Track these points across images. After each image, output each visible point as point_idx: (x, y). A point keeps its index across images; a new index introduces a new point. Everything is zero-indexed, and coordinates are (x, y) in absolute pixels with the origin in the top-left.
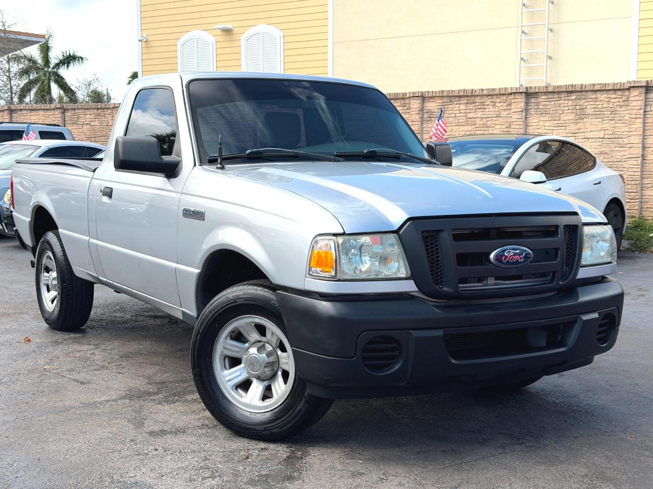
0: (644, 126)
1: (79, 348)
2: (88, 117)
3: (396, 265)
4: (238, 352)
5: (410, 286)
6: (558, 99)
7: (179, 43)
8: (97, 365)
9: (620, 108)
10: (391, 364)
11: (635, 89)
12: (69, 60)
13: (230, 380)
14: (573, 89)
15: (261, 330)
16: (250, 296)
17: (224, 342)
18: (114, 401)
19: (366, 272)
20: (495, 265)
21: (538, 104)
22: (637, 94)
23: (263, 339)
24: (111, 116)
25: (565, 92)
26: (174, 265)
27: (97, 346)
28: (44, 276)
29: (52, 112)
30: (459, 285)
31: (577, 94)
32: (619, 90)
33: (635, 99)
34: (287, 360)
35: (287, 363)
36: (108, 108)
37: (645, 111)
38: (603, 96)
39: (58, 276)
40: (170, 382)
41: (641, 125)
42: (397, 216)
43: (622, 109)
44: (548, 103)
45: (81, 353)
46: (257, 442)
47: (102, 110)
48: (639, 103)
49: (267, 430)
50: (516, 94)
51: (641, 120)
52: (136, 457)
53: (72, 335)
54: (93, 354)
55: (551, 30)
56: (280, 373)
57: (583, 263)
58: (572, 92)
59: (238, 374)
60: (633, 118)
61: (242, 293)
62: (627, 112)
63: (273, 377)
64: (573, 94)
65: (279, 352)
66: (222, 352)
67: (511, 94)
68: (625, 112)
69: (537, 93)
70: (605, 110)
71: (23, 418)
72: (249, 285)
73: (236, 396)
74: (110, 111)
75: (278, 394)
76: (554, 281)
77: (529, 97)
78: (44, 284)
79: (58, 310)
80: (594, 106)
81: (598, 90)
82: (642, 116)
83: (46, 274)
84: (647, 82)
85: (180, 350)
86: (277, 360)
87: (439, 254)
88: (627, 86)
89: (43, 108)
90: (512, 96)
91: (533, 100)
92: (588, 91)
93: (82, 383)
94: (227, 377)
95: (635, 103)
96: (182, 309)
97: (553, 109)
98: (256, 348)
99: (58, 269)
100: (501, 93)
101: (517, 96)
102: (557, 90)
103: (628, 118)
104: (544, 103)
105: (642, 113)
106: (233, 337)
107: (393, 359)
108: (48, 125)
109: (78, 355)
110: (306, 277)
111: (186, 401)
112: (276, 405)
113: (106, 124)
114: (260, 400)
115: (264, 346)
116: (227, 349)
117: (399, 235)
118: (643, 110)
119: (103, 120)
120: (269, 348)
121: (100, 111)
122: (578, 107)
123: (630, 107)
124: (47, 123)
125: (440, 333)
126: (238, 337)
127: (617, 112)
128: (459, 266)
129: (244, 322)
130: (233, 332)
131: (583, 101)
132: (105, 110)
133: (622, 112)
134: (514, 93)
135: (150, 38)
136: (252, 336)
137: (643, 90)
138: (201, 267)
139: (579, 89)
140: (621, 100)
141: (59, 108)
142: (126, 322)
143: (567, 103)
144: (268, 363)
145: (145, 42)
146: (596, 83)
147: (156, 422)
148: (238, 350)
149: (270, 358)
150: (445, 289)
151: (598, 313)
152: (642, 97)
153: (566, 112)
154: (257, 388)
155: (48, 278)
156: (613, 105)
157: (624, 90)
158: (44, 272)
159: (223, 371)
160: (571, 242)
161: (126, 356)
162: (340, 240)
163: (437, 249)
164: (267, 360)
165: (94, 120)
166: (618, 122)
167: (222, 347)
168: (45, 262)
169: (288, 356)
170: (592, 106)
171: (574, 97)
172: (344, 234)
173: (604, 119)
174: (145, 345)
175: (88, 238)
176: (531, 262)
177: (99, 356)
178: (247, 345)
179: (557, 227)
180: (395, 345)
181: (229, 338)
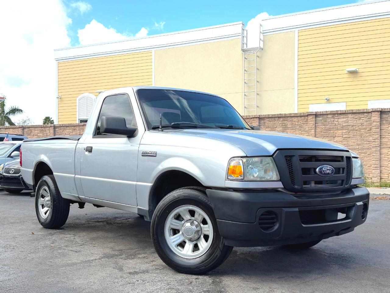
0: (315, 133)
1: (66, 236)
2: (36, 131)
3: (271, 173)
4: (178, 226)
5: (279, 185)
6: (274, 120)
7: (78, 99)
8: (79, 243)
9: (304, 124)
10: (272, 227)
11: (311, 115)
12: (14, 111)
13: (174, 242)
14: (281, 116)
15: (192, 213)
16: (187, 194)
17: (171, 221)
18: (99, 259)
19: (257, 177)
20: (318, 175)
21: (265, 123)
22: (311, 118)
23: (193, 218)
24: (49, 131)
25: (277, 117)
26: (135, 183)
27: (75, 235)
28: (41, 200)
29: (17, 129)
30: (303, 186)
31: (283, 118)
32: (303, 116)
33: (310, 120)
34: (208, 229)
35: (208, 231)
36: (47, 127)
37: (315, 126)
38: (295, 119)
39: (51, 199)
40: (124, 250)
41: (314, 132)
42: (271, 148)
43: (304, 125)
44: (269, 123)
45: (68, 238)
46: (191, 275)
47: (44, 128)
48: (313, 122)
49: (198, 268)
50: (254, 118)
51: (314, 130)
52: (128, 285)
53: (58, 231)
54: (74, 238)
55: (258, 94)
56: (202, 236)
57: (353, 177)
58: (280, 117)
59: (178, 238)
60: (310, 129)
61: (182, 193)
62: (307, 126)
63: (199, 238)
64: (281, 118)
65: (202, 225)
66: (170, 226)
67: (252, 118)
68: (306, 127)
69: (264, 118)
70: (297, 125)
71: (52, 269)
72: (186, 189)
73: (178, 250)
74: (48, 128)
75: (202, 248)
76: (343, 184)
77: (261, 119)
78: (41, 205)
79: (51, 217)
80: (291, 124)
81: (293, 117)
82: (314, 128)
83: (42, 199)
84: (316, 112)
85: (121, 236)
86: (201, 229)
87: (293, 168)
88: (306, 115)
89: (12, 127)
90: (253, 119)
91: (262, 121)
92: (288, 117)
93: (76, 252)
94: (172, 241)
95: (311, 122)
96: (138, 207)
97: (272, 125)
98: (190, 223)
99: (52, 195)
100: (247, 118)
101: (255, 119)
102: (273, 116)
103: (308, 129)
104: (267, 123)
105: (314, 127)
106: (175, 218)
107: (273, 224)
108: (16, 135)
109: (67, 239)
110: (226, 180)
111: (139, 258)
112: (202, 254)
113: (46, 135)
114: (191, 252)
115: (193, 222)
116: (173, 224)
117: (273, 158)
118: (314, 126)
119: (44, 133)
120: (196, 223)
121: (43, 128)
122: (284, 124)
123: (308, 124)
124: (15, 134)
125: (297, 209)
126: (178, 217)
127: (302, 127)
128: (303, 175)
129: (182, 209)
130: (176, 215)
131: (286, 121)
132: (46, 128)
133: (305, 127)
134: (253, 118)
135: (62, 97)
136: (187, 217)
137: (314, 116)
138: (153, 182)
139: (284, 116)
140: (304, 121)
141: (21, 127)
142: (84, 224)
143: (279, 122)
144: (196, 231)
145: (60, 98)
146: (292, 113)
147: (129, 268)
148: (178, 225)
149: (198, 228)
150: (296, 187)
151: (363, 202)
152: (314, 119)
153: (278, 126)
154: (189, 246)
155: (43, 201)
156: (300, 123)
157: (305, 116)
158: (40, 198)
159: (170, 237)
160: (348, 165)
161: (93, 239)
162: (245, 160)
163: (292, 166)
164: (196, 229)
165: (39, 133)
166: (303, 131)
167: (170, 224)
168: (42, 192)
169: (209, 227)
170: (290, 124)
171: (282, 120)
172: (247, 157)
173: (296, 130)
174: (100, 234)
175: (74, 175)
176: (334, 174)
177: (78, 240)
178: (183, 222)
179: (342, 157)
180: (274, 216)
181: (173, 218)
